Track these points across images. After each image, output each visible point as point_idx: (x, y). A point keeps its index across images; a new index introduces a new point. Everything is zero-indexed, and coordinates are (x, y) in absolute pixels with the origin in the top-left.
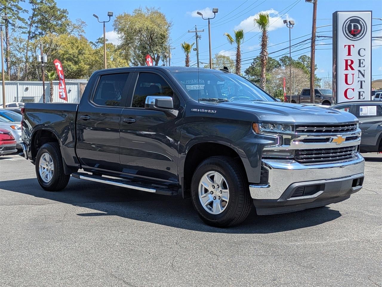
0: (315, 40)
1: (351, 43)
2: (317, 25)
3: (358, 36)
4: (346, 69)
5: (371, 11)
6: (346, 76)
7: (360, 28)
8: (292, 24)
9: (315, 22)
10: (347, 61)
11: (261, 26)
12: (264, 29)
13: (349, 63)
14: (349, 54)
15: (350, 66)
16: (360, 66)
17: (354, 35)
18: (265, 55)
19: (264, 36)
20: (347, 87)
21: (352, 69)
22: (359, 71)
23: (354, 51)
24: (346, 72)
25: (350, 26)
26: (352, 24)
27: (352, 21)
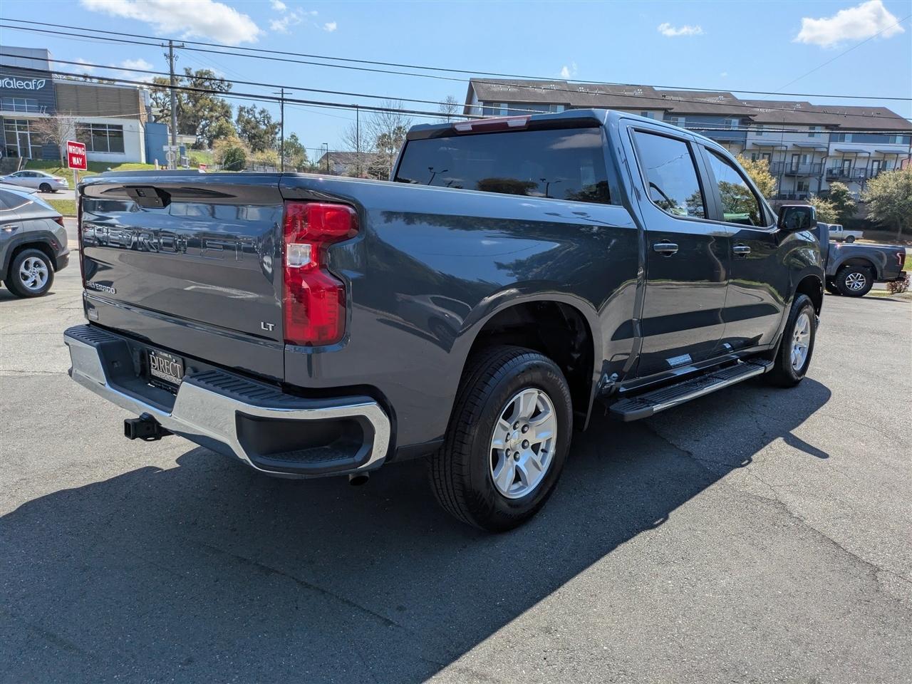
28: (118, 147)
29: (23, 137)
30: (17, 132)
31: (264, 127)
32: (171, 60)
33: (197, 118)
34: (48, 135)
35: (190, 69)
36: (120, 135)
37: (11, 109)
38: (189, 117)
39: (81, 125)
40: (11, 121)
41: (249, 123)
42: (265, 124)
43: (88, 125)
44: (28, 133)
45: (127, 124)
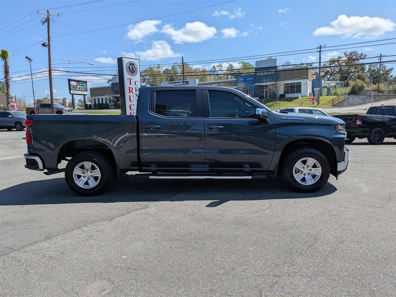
0: (51, 72)
1: (131, 77)
2: (52, 63)
3: (134, 74)
4: (130, 93)
5: (139, 60)
6: (130, 96)
7: (134, 69)
8: (31, 60)
9: (51, 61)
10: (129, 88)
11: (2, 59)
12: (6, 61)
13: (131, 89)
14: (130, 84)
15: (131, 91)
16: (136, 91)
17: (132, 73)
18: (8, 79)
19: (5, 65)
20: (131, 103)
21: (133, 93)
22: (136, 94)
23: (133, 82)
24: (130, 94)
25: (129, 67)
26: (131, 66)
27: (130, 64)
28: (299, 91)
29: (266, 91)
30: (265, 90)
31: (382, 72)
32: (320, 53)
33: (349, 73)
34: (273, 90)
35: (347, 52)
36: (300, 86)
37: (263, 82)
38: (344, 73)
39: (285, 84)
40: (263, 86)
41: (374, 71)
42: (382, 70)
43: (288, 84)
44: (268, 90)
45: (302, 81)
